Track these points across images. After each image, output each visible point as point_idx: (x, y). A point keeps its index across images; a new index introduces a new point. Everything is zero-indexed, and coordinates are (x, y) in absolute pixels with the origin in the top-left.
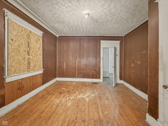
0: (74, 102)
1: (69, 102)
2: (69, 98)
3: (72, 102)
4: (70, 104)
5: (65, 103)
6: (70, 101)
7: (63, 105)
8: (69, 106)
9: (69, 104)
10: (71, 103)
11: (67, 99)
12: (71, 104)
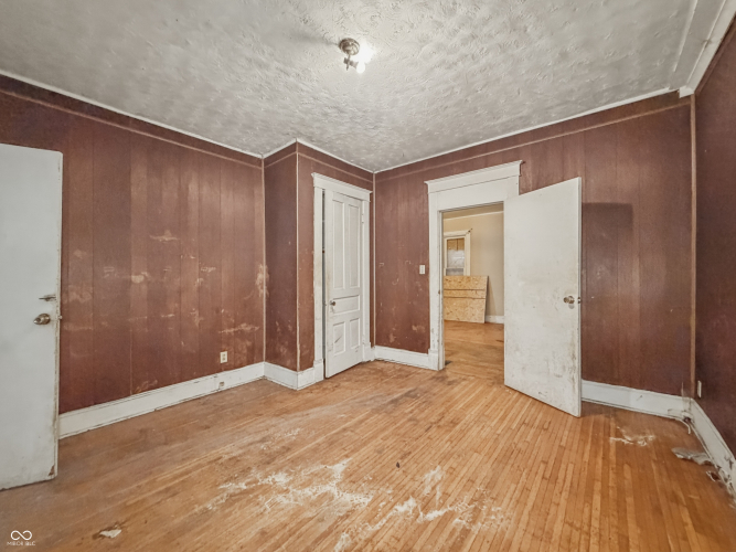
0: (409, 477)
1: (433, 488)
2: (426, 509)
3: (418, 477)
4: (433, 472)
5: (453, 486)
6: (427, 490)
7: (465, 480)
8: (439, 467)
9: (436, 474)
10: (428, 476)
11: (441, 513)
12: (428, 470)
